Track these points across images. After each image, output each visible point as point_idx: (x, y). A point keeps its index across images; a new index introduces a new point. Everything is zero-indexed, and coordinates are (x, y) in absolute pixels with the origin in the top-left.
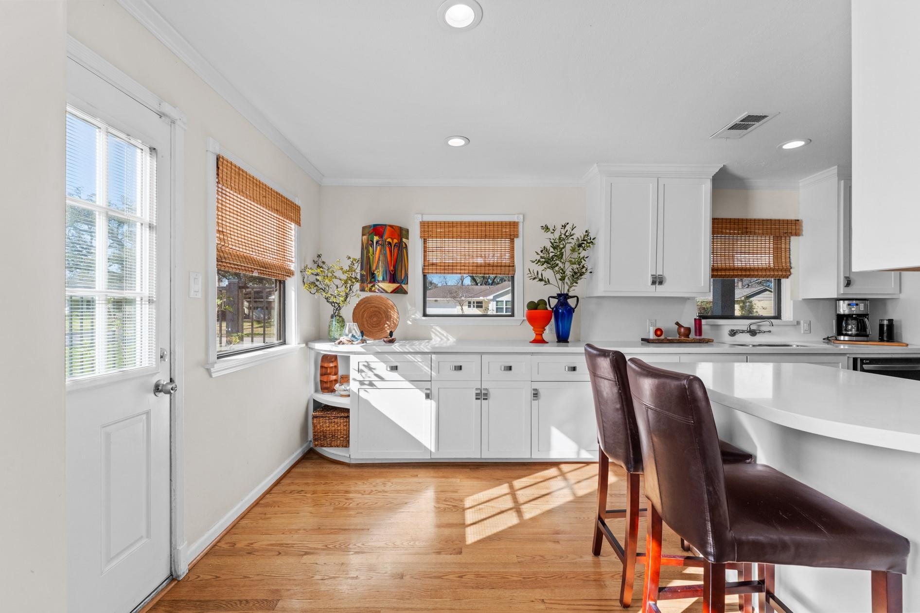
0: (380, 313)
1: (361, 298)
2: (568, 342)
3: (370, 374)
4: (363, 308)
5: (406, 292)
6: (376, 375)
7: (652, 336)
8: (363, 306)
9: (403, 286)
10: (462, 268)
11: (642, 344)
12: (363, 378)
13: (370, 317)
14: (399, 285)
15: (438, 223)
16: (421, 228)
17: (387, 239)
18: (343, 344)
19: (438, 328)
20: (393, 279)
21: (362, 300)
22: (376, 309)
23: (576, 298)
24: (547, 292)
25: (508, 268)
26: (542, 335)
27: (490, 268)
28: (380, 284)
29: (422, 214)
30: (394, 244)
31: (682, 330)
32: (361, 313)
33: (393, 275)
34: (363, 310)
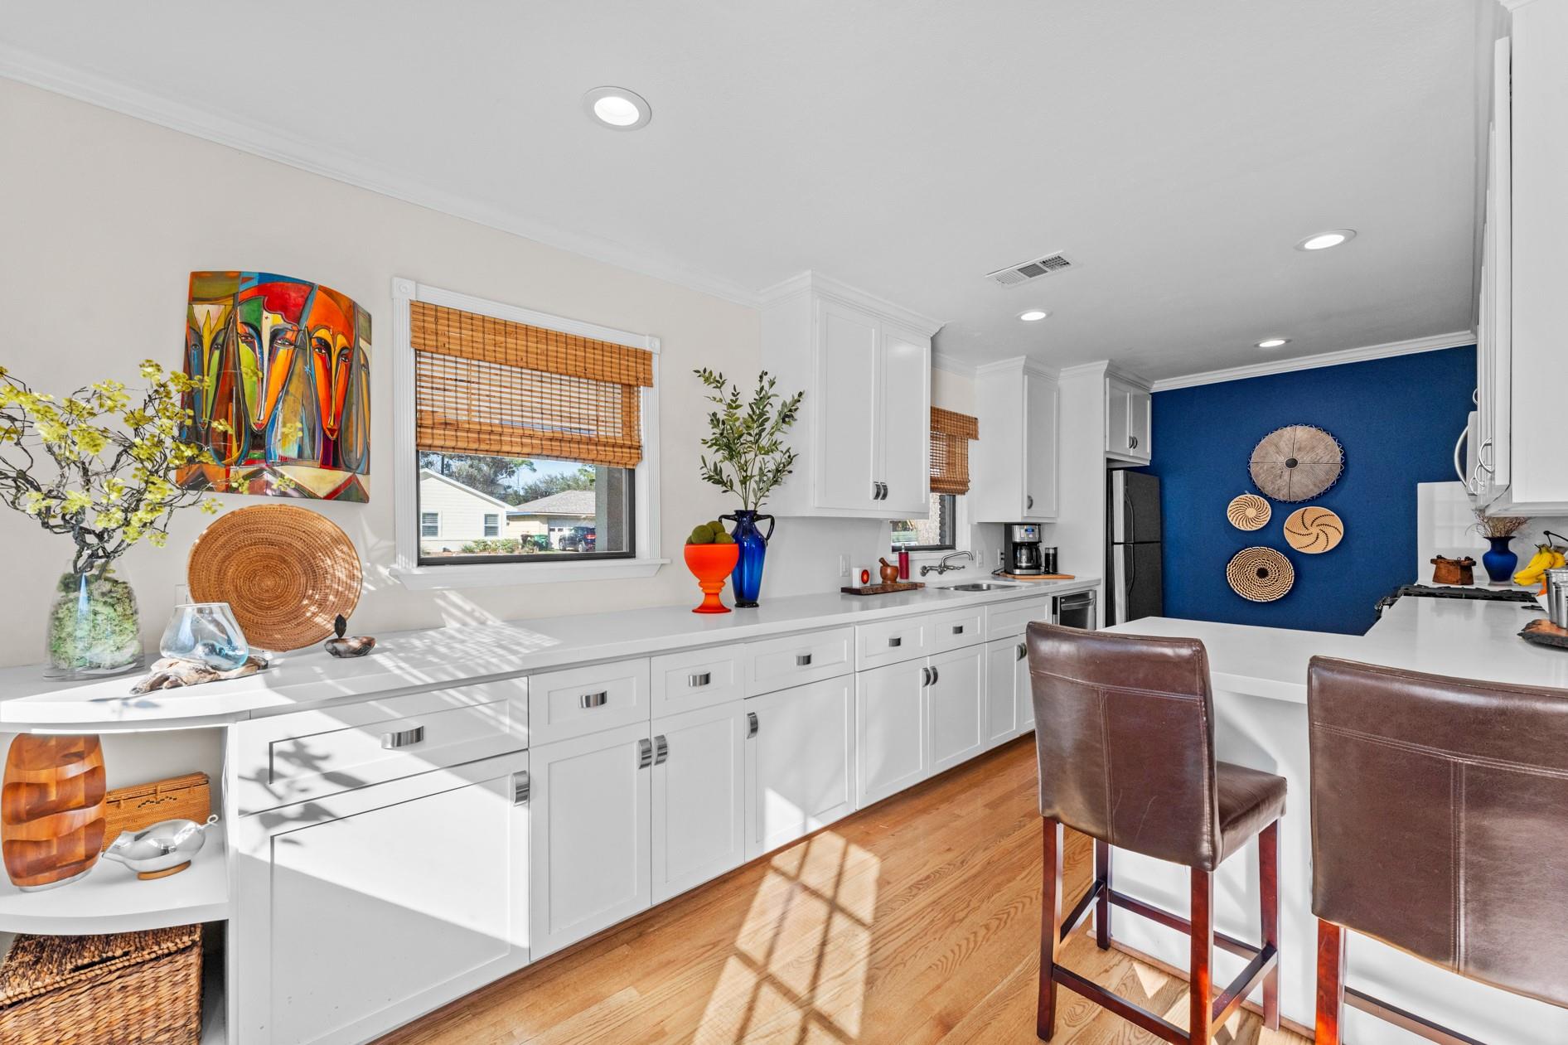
0: (285, 561)
1: (223, 512)
2: (757, 606)
3: (307, 777)
4: (223, 546)
5: (363, 498)
6: (333, 777)
7: (857, 583)
8: (222, 540)
9: (360, 477)
10: (525, 440)
11: (842, 597)
12: (279, 798)
13: (251, 576)
14: (348, 474)
15: (467, 317)
16: (413, 320)
17: (317, 328)
18: (176, 685)
19: (454, 597)
20: (332, 454)
21: (222, 520)
22: (271, 550)
23: (769, 520)
24: (719, 505)
25: (628, 450)
26: (718, 594)
27: (590, 447)
28: (290, 472)
29: (417, 282)
30: (338, 351)
31: (889, 571)
32: (214, 568)
33: (336, 442)
34: (221, 554)
